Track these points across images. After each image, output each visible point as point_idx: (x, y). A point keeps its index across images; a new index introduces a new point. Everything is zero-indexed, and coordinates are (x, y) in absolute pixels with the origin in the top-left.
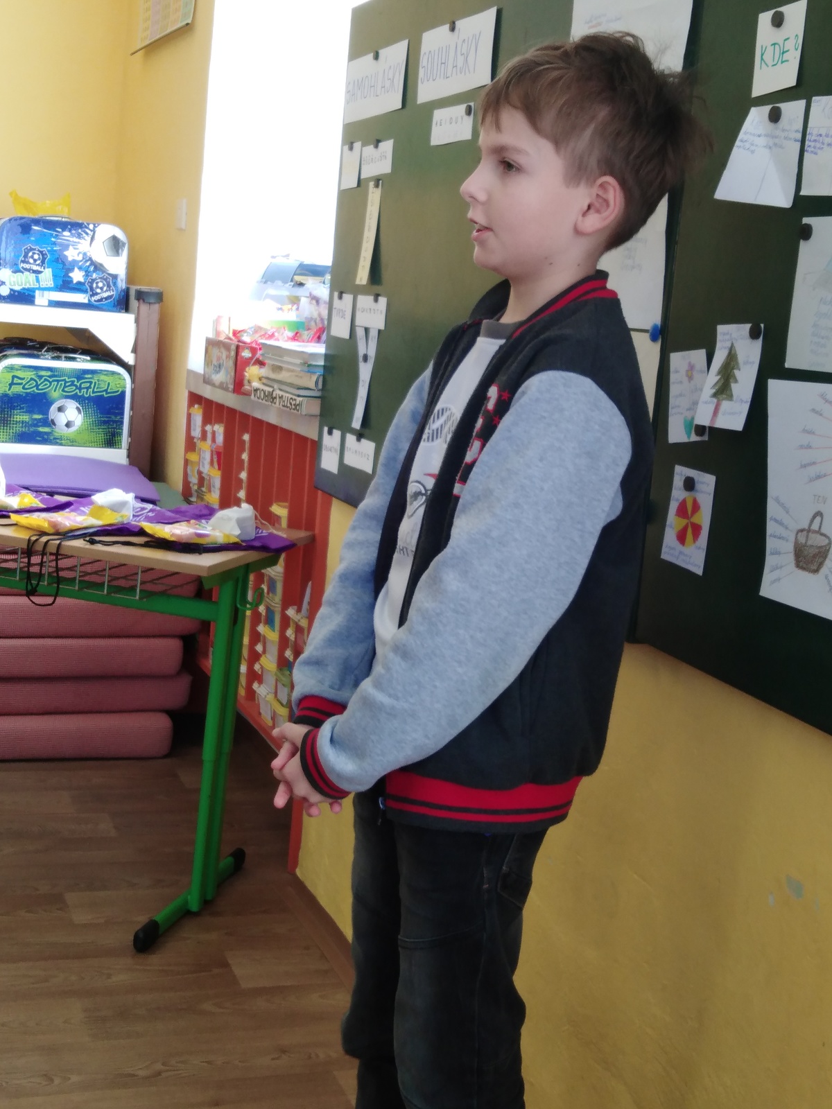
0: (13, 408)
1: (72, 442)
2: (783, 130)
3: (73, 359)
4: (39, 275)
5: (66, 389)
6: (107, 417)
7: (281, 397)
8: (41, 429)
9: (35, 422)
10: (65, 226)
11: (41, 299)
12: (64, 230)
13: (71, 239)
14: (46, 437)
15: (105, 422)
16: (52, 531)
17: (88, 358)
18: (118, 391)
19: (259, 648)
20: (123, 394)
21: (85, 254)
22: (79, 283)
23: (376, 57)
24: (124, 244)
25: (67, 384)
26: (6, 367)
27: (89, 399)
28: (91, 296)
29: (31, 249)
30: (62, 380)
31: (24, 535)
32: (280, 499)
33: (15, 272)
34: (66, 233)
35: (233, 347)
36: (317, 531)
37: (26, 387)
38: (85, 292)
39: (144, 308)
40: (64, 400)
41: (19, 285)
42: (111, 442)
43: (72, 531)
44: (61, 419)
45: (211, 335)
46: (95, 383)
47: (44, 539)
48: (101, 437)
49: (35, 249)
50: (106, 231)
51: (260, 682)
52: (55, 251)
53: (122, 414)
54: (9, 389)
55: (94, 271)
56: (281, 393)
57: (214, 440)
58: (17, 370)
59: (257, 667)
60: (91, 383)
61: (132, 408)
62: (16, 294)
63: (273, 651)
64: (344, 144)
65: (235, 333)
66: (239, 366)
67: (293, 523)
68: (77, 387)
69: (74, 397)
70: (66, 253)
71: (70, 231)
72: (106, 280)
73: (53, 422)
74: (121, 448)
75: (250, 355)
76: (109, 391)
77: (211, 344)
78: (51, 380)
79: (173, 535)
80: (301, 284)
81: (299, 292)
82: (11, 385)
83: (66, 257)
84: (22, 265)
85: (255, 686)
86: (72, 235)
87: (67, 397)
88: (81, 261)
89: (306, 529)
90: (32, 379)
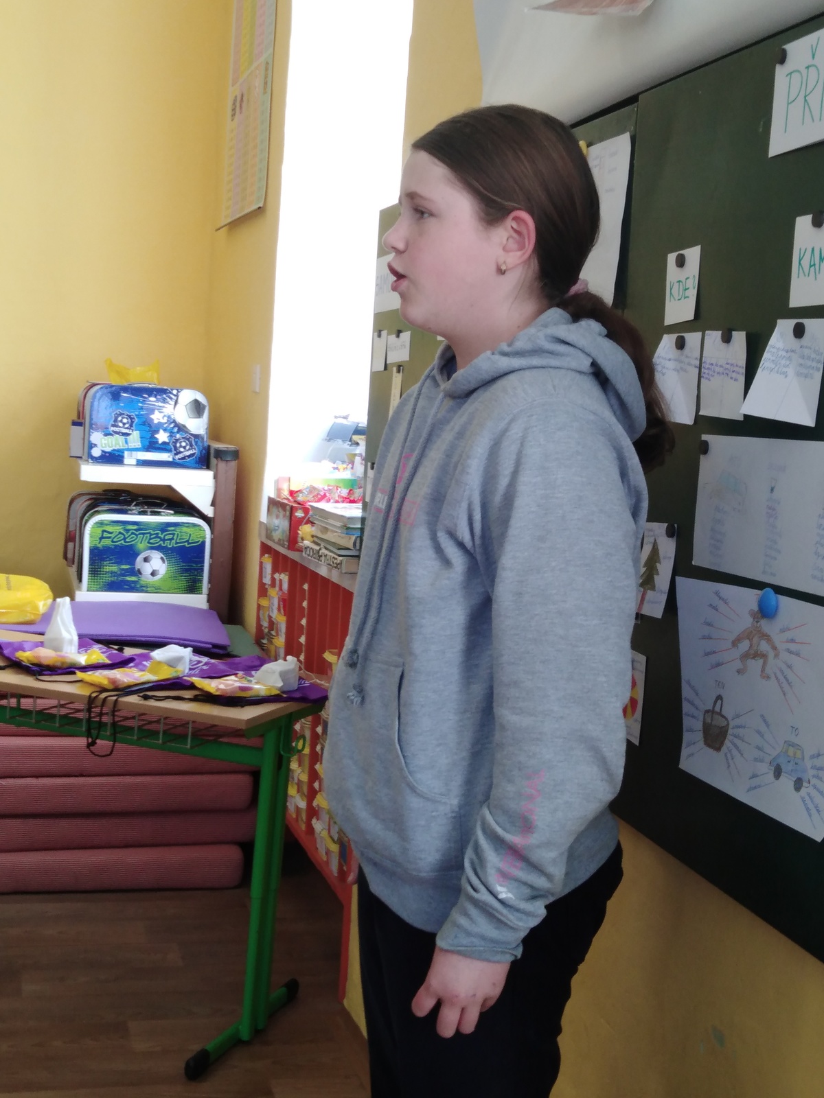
0: (103, 560)
1: (157, 590)
2: (687, 357)
3: (158, 513)
4: (128, 437)
5: (151, 541)
6: (188, 566)
7: (326, 556)
8: (129, 578)
9: (123, 572)
10: (151, 392)
11: (129, 459)
12: (150, 396)
13: (156, 404)
14: (133, 585)
15: (187, 570)
16: (111, 687)
17: (172, 512)
18: (198, 542)
20: (203, 543)
21: (169, 417)
22: (164, 443)
24: (204, 407)
25: (152, 537)
26: (96, 523)
27: (173, 549)
28: (176, 454)
29: (121, 414)
30: (147, 533)
31: (85, 692)
32: (332, 648)
33: (106, 435)
34: (152, 399)
35: (288, 508)
37: (114, 540)
38: (169, 451)
39: (222, 465)
40: (149, 551)
41: (109, 447)
42: (192, 588)
43: (130, 686)
44: (147, 569)
46: (178, 534)
47: (103, 695)
48: (183, 584)
49: (124, 414)
50: (187, 396)
52: (142, 415)
53: (202, 562)
54: (100, 543)
55: (178, 432)
56: (326, 552)
57: (281, 588)
58: (107, 525)
60: (173, 534)
61: (211, 557)
62: (107, 455)
65: (292, 492)
66: (294, 525)
68: (161, 540)
69: (159, 548)
70: (152, 416)
71: (155, 397)
72: (188, 439)
73: (139, 572)
74: (201, 594)
75: (303, 515)
76: (190, 541)
77: (273, 504)
78: (137, 533)
79: (218, 689)
80: (358, 444)
82: (102, 538)
83: (152, 420)
84: (113, 429)
86: (158, 400)
87: (152, 548)
88: (166, 423)
90: (120, 533)
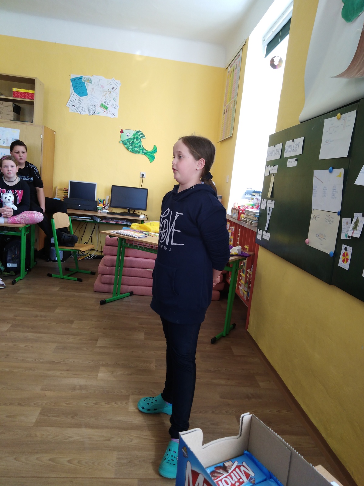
7: (249, 222)
19: (240, 278)
23: (275, 147)
32: (247, 245)
35: (238, 210)
36: (255, 253)
45: (233, 207)
51: (240, 286)
57: (232, 230)
59: (240, 282)
63: (244, 279)
64: (266, 166)
65: (238, 207)
66: (239, 214)
67: (250, 250)
75: (242, 212)
77: (233, 209)
80: (254, 195)
81: (254, 197)
85: (239, 287)
89: (253, 252)
